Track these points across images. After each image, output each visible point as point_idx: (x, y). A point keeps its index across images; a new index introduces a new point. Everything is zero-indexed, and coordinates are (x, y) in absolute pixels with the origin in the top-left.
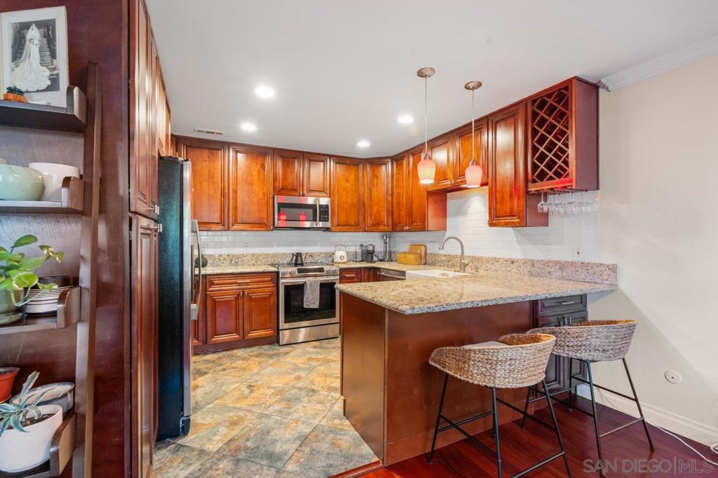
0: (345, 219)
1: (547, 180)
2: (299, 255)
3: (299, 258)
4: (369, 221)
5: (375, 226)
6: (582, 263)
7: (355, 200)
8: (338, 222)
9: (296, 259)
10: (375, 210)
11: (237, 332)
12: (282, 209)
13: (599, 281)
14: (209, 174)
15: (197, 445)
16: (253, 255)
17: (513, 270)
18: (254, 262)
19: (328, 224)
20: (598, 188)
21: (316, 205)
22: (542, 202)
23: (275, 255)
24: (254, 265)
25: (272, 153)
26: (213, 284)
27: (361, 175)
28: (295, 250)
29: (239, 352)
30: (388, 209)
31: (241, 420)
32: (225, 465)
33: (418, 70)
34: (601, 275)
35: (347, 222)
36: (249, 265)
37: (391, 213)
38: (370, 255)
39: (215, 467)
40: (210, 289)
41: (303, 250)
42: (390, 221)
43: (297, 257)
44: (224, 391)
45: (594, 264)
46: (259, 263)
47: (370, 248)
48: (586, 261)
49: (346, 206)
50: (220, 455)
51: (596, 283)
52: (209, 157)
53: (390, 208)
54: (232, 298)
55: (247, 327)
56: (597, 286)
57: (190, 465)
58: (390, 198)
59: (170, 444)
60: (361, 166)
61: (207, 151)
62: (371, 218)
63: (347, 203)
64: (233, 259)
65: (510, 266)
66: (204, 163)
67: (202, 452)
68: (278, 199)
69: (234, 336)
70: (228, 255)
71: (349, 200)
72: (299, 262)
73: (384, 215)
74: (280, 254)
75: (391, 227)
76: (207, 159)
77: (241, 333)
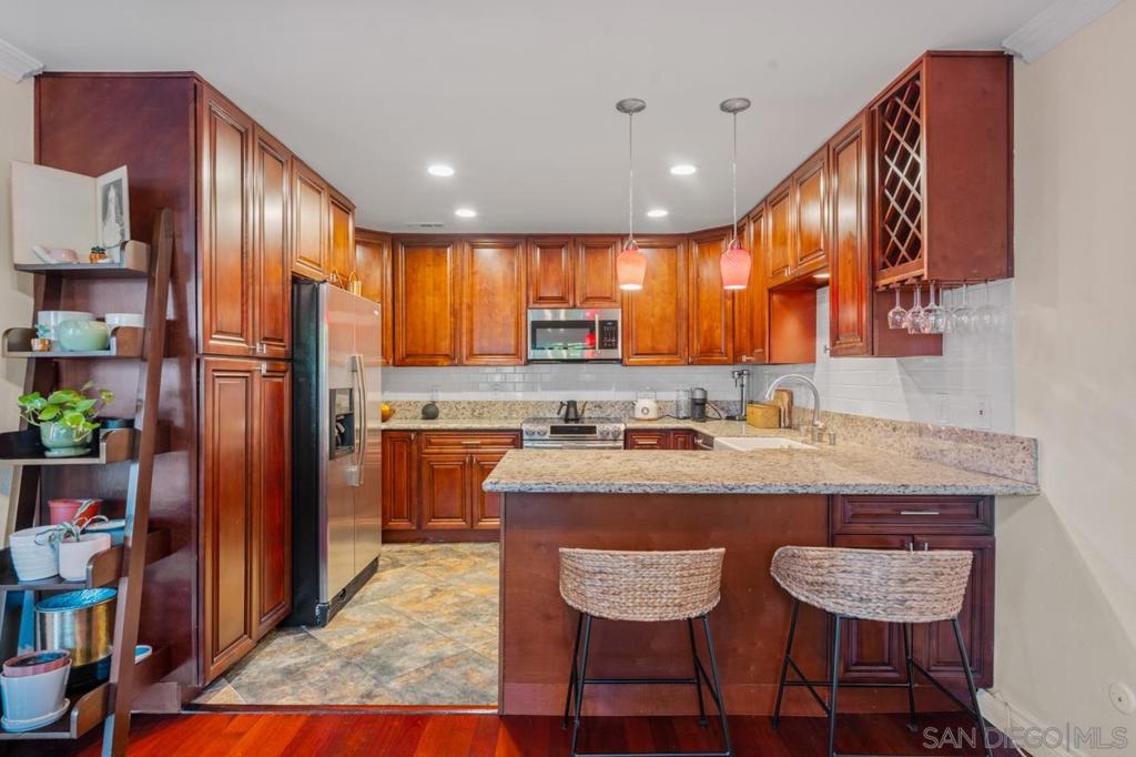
0: (649, 344)
1: (900, 263)
2: (572, 404)
3: (572, 410)
4: (696, 347)
5: (706, 356)
6: (986, 434)
7: (670, 310)
8: (637, 348)
9: (567, 413)
10: (705, 325)
11: (463, 517)
12: (538, 330)
13: (1008, 472)
14: (434, 284)
15: (323, 640)
16: (505, 403)
17: (895, 445)
18: (506, 414)
19: (618, 353)
20: (1010, 274)
21: (594, 322)
22: (898, 308)
23: (539, 404)
24: (506, 418)
25: (523, 241)
26: (431, 444)
27: (681, 264)
28: (566, 396)
29: (463, 547)
30: (726, 323)
31: (392, 623)
32: (332, 665)
33: (617, 101)
34: (1012, 462)
35: (653, 348)
36: (500, 419)
37: (731, 330)
38: (698, 407)
39: (322, 664)
40: (426, 451)
41: (580, 396)
42: (730, 346)
43: (568, 407)
44: (402, 590)
45: (1003, 436)
46: (515, 416)
47: (699, 395)
48: (994, 430)
49: (652, 320)
50: (337, 654)
51: (1004, 477)
52: (434, 260)
53: (730, 322)
54: (455, 465)
55: (477, 511)
56: (1006, 482)
57: (302, 655)
58: (729, 303)
59: (302, 631)
60: (681, 249)
61: (431, 251)
62: (698, 341)
63: (653, 316)
64: (477, 409)
65: (891, 436)
66: (427, 268)
67: (323, 647)
68: (533, 316)
69: (458, 523)
70: (469, 403)
71: (657, 310)
72: (572, 416)
73: (720, 336)
74: (546, 403)
75: (731, 355)
76: (431, 263)
77: (469, 519)
